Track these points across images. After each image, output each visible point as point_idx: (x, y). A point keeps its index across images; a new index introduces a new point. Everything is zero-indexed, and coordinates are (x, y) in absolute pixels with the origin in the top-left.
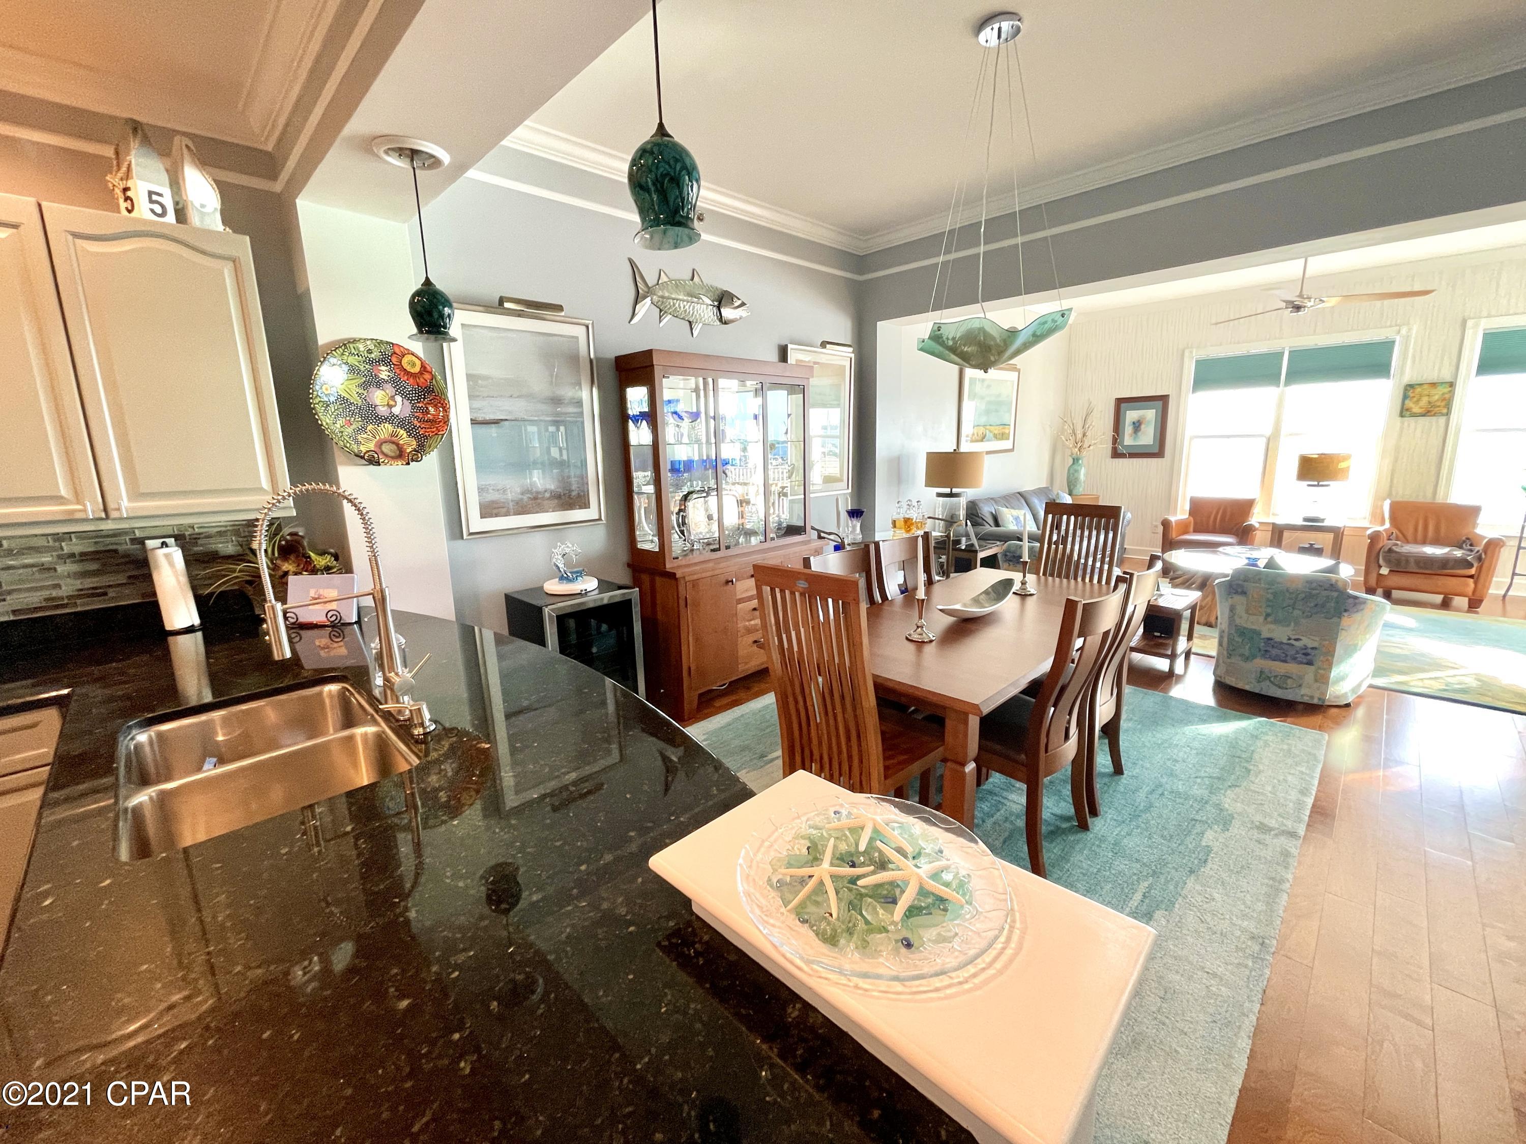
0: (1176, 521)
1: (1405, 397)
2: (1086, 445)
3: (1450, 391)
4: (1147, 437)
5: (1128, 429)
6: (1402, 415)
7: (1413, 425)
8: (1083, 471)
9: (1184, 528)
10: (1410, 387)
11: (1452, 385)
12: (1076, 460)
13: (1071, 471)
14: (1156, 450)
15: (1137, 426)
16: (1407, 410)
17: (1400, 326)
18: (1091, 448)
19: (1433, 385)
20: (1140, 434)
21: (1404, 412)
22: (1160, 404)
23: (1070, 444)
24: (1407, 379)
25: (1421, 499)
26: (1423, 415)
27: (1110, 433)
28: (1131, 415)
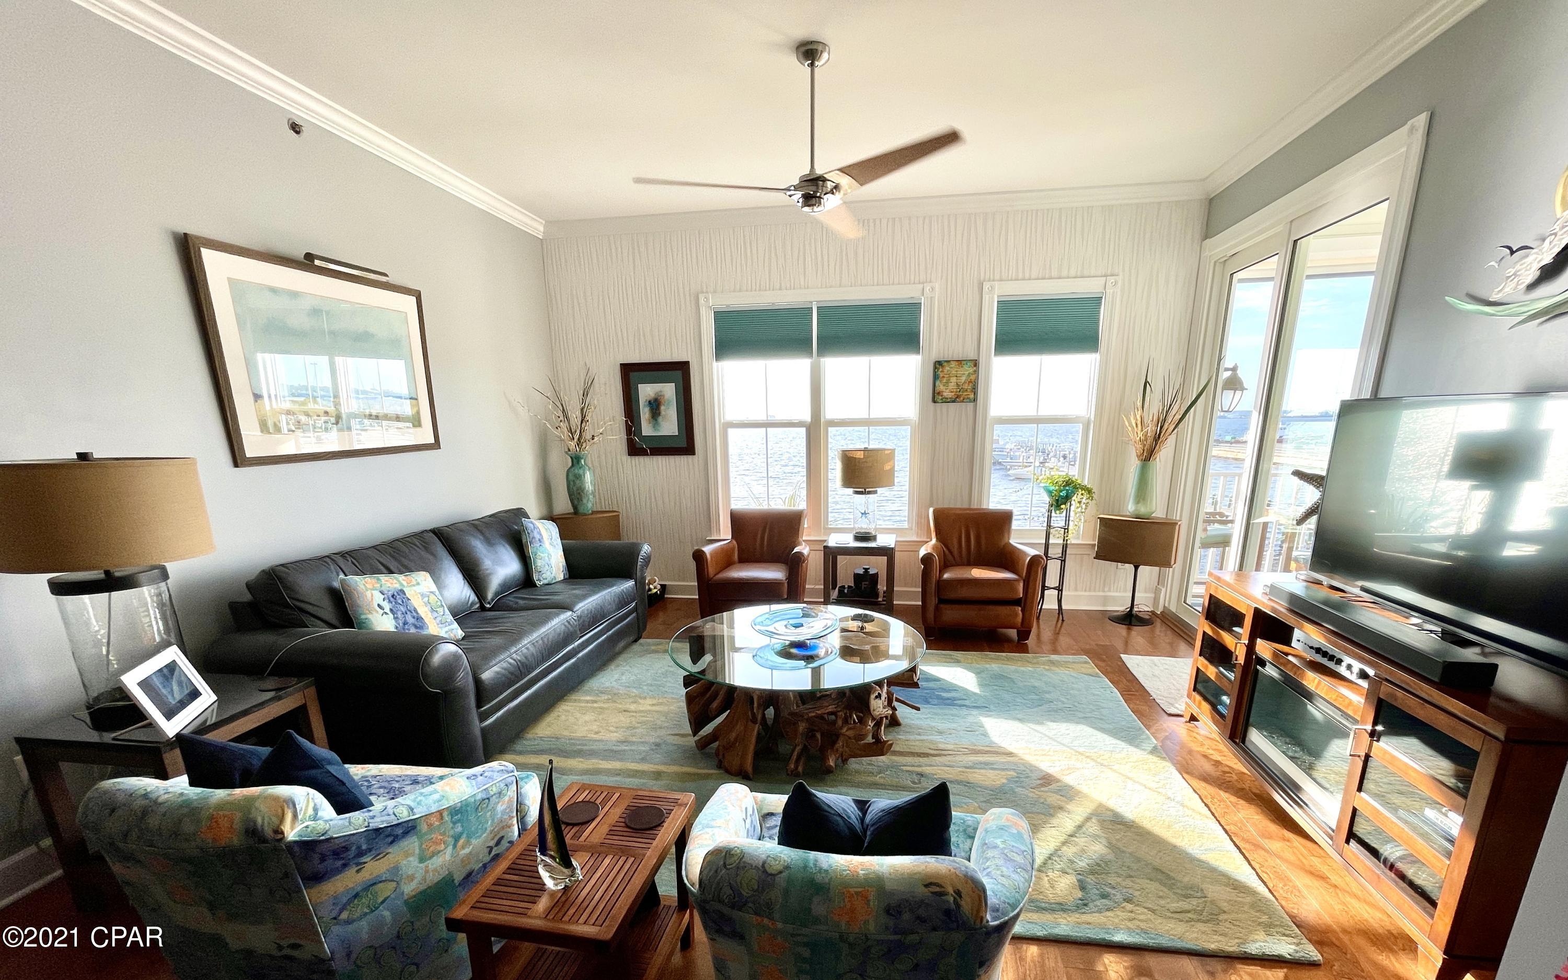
0: (715, 553)
1: (936, 377)
2: (587, 435)
3: (975, 371)
4: (669, 426)
5: (645, 413)
6: (934, 401)
7: (944, 410)
8: (588, 477)
9: (727, 560)
10: (938, 364)
11: (975, 363)
12: (576, 460)
13: (571, 477)
14: (683, 444)
15: (655, 406)
16: (939, 393)
17: (923, 283)
18: (596, 439)
19: (960, 362)
20: (660, 419)
21: (936, 397)
22: (679, 374)
23: (566, 435)
24: (935, 356)
25: (959, 506)
26: (954, 402)
27: (621, 418)
28: (646, 391)
